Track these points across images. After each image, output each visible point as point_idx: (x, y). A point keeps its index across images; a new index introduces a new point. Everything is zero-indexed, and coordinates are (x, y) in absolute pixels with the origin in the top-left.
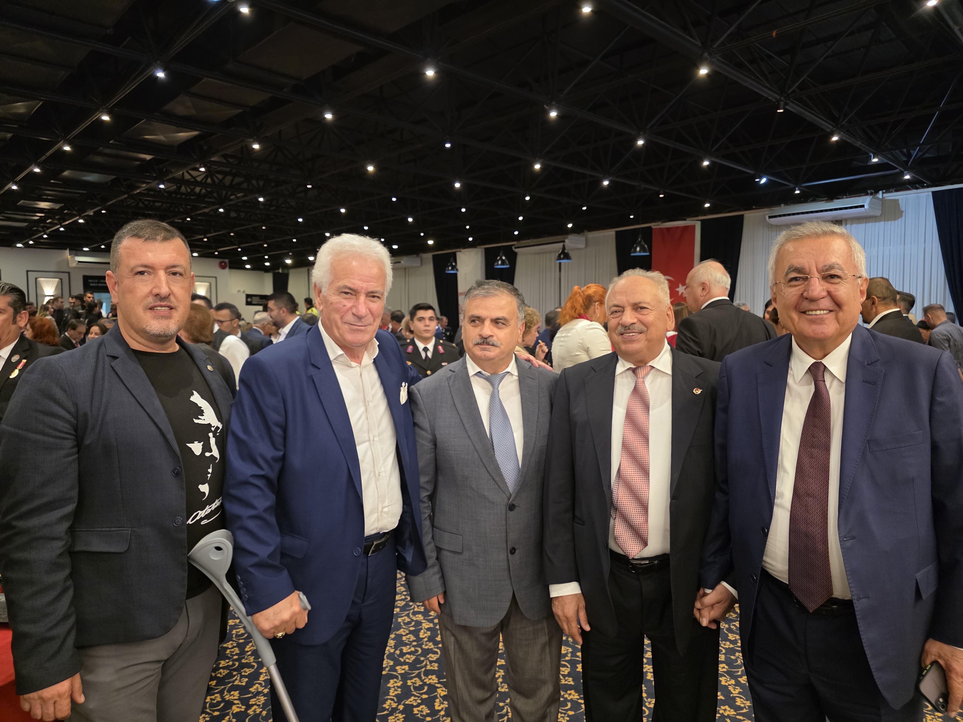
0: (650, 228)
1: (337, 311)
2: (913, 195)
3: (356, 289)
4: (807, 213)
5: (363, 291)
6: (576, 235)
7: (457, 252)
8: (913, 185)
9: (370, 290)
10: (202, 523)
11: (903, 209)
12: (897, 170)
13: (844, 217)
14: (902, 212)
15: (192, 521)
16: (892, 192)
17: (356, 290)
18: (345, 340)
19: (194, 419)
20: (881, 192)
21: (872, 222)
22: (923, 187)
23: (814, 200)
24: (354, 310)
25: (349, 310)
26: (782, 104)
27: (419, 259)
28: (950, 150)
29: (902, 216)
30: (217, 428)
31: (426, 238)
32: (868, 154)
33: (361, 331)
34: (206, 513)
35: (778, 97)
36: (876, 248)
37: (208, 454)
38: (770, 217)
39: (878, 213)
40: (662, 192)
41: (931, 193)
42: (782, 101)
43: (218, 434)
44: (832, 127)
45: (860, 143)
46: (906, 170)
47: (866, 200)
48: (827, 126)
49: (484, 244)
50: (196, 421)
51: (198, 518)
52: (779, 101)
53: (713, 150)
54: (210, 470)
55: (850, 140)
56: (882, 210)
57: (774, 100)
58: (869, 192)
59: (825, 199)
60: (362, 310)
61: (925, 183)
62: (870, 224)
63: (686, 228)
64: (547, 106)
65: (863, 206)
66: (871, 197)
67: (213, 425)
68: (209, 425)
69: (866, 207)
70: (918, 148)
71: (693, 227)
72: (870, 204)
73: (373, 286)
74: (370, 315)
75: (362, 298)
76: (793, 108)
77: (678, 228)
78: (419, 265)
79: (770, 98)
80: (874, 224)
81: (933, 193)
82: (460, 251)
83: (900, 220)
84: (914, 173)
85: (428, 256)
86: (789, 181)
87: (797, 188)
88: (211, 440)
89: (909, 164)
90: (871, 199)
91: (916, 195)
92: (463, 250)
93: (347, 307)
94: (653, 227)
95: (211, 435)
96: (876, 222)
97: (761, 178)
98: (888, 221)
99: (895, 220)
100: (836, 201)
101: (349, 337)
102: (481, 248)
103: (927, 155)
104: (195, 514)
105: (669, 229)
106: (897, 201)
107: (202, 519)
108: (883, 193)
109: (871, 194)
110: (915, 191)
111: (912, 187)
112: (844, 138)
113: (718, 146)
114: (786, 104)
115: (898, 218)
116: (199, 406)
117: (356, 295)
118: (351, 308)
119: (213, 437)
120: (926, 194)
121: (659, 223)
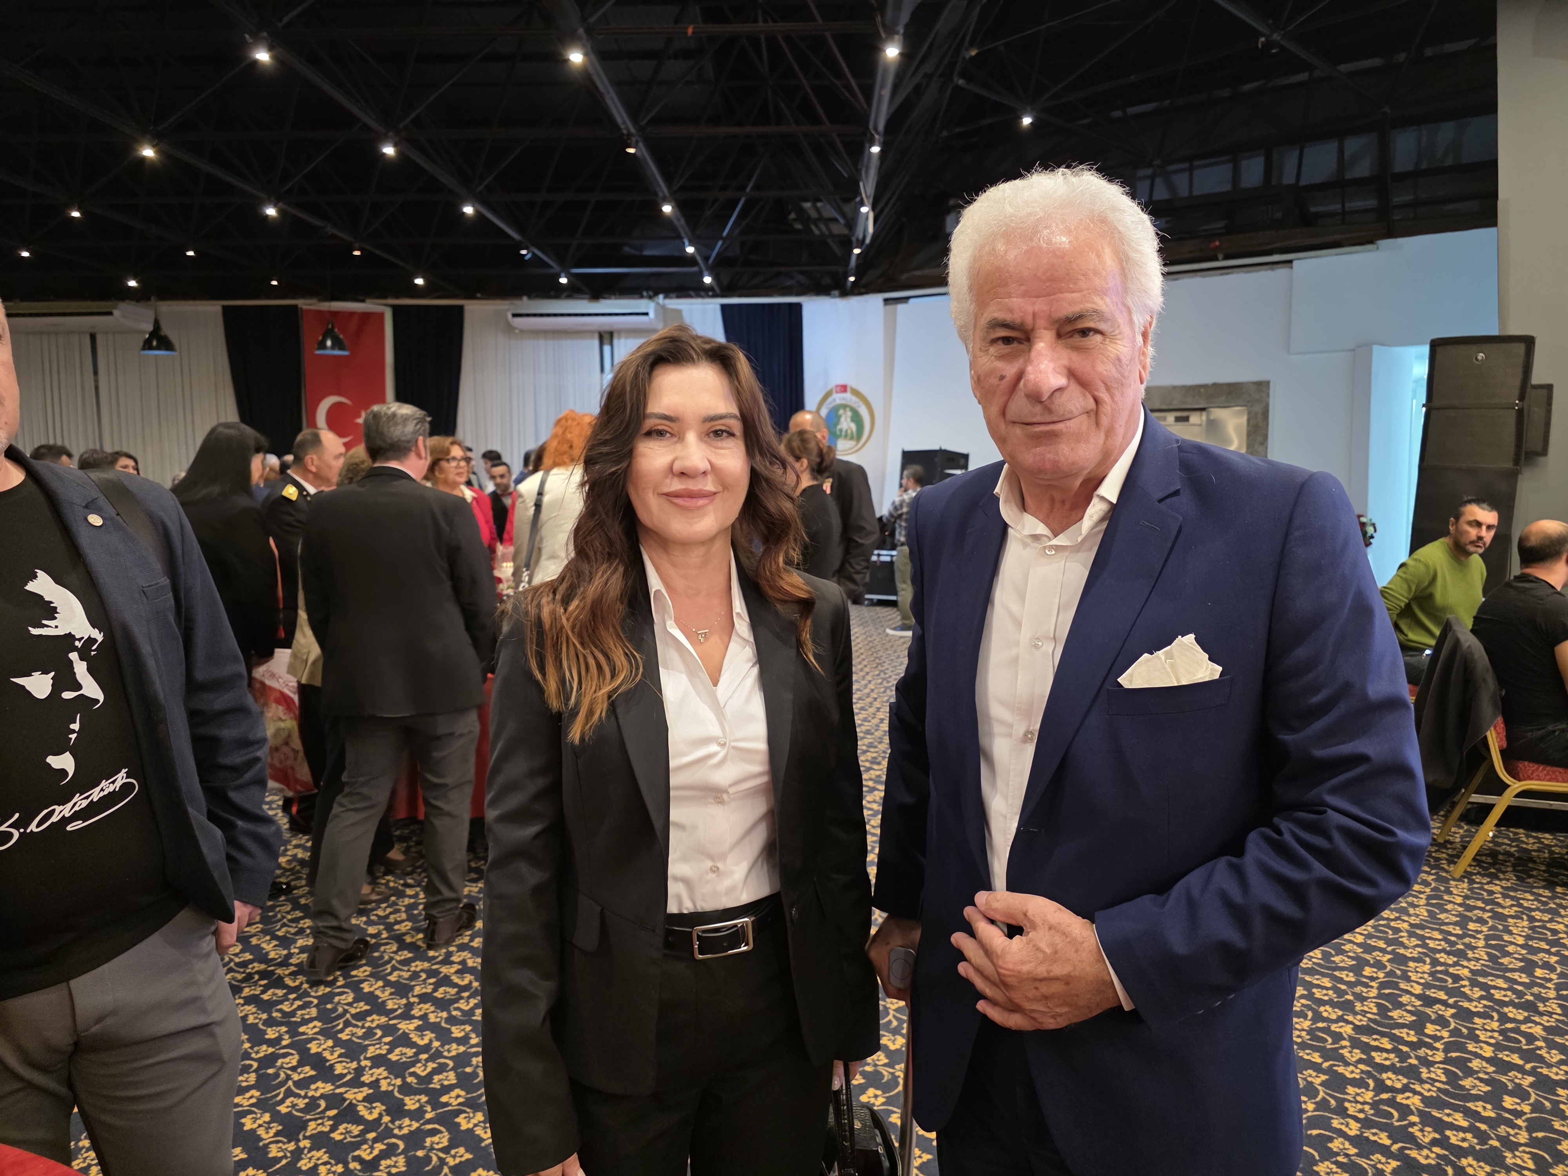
0: (295, 307)
2: (698, 306)
6: (133, 303)
10: (69, 828)
13: (615, 327)
15: (38, 826)
16: (671, 298)
19: (30, 628)
22: (708, 297)
30: (91, 641)
34: (77, 808)
37: (68, 695)
38: (514, 315)
40: (357, 245)
41: (718, 307)
43: (93, 653)
46: (711, 270)
47: (647, 305)
50: (35, 631)
51: (55, 819)
53: (480, 191)
54: (76, 726)
58: (645, 293)
59: (589, 296)
61: (722, 291)
63: (366, 316)
64: (261, 37)
65: (646, 314)
66: (652, 301)
67: (77, 637)
68: (70, 637)
69: (652, 315)
71: (381, 315)
72: (654, 311)
77: (352, 314)
81: (721, 307)
84: (718, 276)
87: (563, 275)
88: (75, 665)
90: (653, 305)
91: (701, 306)
94: (303, 307)
95: (74, 656)
100: (604, 303)
104: (45, 811)
105: (335, 314)
107: (65, 821)
108: (663, 298)
109: (650, 297)
110: (699, 301)
116: (47, 599)
119: (82, 659)
120: (713, 307)
121: (314, 301)
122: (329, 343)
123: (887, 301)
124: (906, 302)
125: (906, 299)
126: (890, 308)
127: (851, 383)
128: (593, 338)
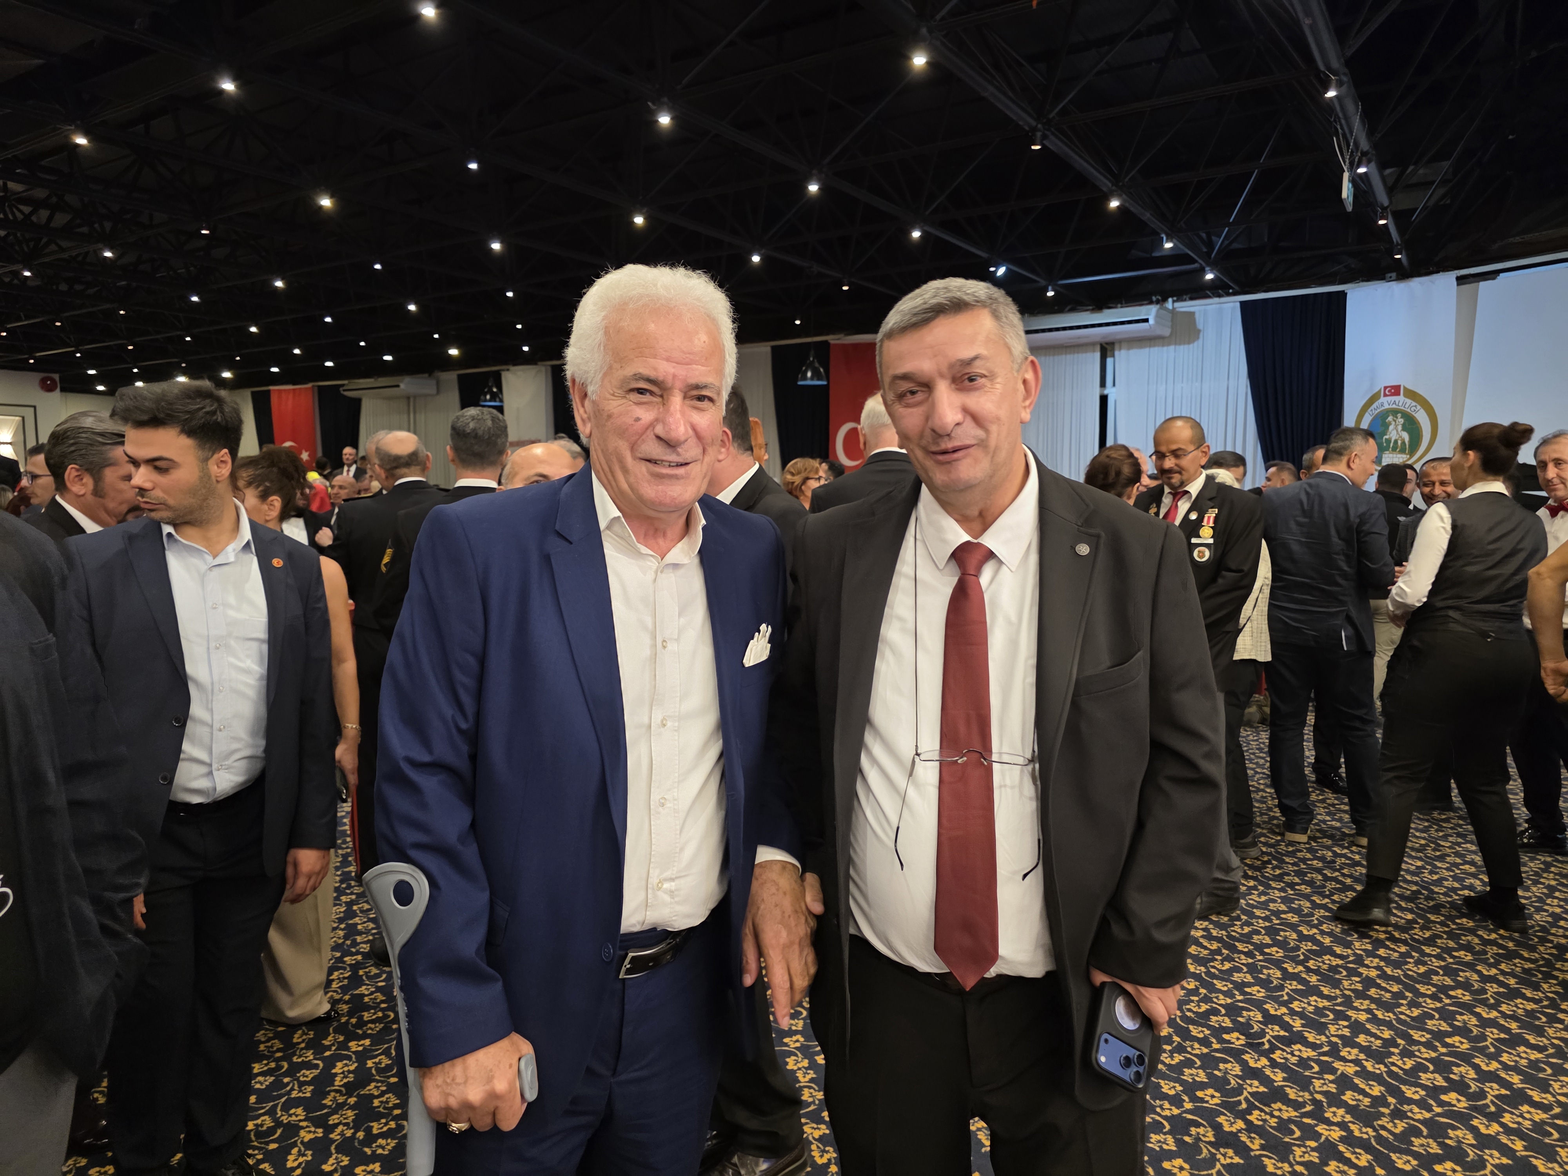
0: (827, 343)
1: (622, 432)
2: (1214, 306)
3: (661, 379)
4: (1064, 329)
5: (678, 384)
7: (503, 370)
8: (1217, 290)
9: (693, 381)
11: (1200, 326)
12: (1196, 265)
13: (1119, 337)
14: (1199, 331)
16: (1185, 300)
17: (663, 382)
18: (641, 499)
20: (1170, 300)
21: (1158, 346)
22: (1229, 295)
23: (1073, 310)
24: (659, 430)
25: (647, 429)
26: (1039, 134)
27: (434, 382)
28: (1266, 240)
29: (1198, 338)
31: (447, 342)
32: (1158, 234)
33: (676, 477)
35: (1033, 123)
36: (1164, 386)
39: (1167, 332)
40: (845, 281)
41: (1238, 305)
42: (1040, 131)
44: (1110, 185)
45: (1148, 215)
46: (1208, 265)
47: (1150, 312)
48: (1104, 182)
49: (551, 359)
52: (1034, 130)
53: (927, 213)
55: (1135, 209)
56: (1172, 327)
57: (1027, 128)
58: (1154, 298)
59: (1091, 308)
60: (680, 429)
61: (1232, 288)
62: (1156, 349)
64: (654, 103)
65: (1146, 320)
66: (1158, 306)
69: (1151, 321)
70: (1227, 229)
72: (1157, 316)
73: (699, 374)
74: (693, 441)
75: (676, 400)
76: (1056, 145)
78: (434, 391)
79: (1021, 123)
80: (1160, 348)
81: (1243, 304)
82: (508, 370)
83: (1196, 343)
84: (1219, 271)
85: (451, 377)
86: (1038, 275)
87: (1050, 288)
89: (1213, 256)
90: (1158, 311)
91: (1218, 306)
92: (512, 368)
93: (642, 422)
94: (832, 342)
96: (1163, 346)
97: (998, 267)
98: (1180, 344)
99: (1189, 343)
100: (1107, 312)
101: (650, 490)
102: (545, 366)
103: (1235, 246)
106: (1192, 314)
108: (1174, 302)
109: (1158, 302)
110: (1216, 300)
111: (1213, 294)
112: (1127, 205)
113: (934, 206)
114: (1044, 137)
115: (1193, 342)
117: (662, 396)
118: (652, 425)
120: (1231, 305)
121: (841, 336)
122: (809, 374)
123: (1461, 280)
124: (1494, 279)
125: (1494, 274)
126: (1466, 287)
127: (1406, 382)
128: (1094, 351)
